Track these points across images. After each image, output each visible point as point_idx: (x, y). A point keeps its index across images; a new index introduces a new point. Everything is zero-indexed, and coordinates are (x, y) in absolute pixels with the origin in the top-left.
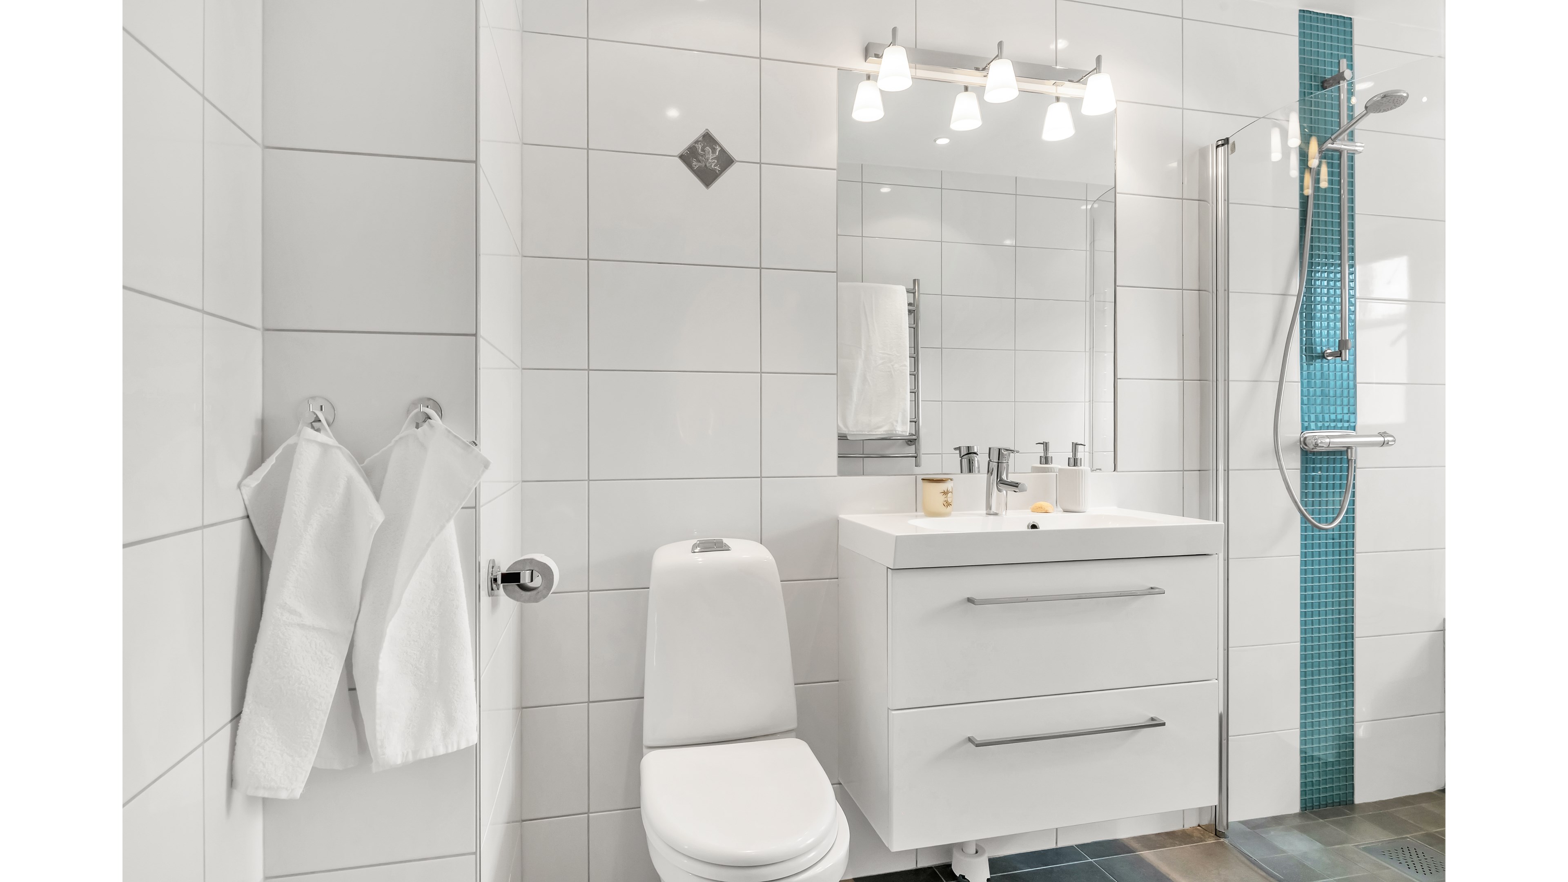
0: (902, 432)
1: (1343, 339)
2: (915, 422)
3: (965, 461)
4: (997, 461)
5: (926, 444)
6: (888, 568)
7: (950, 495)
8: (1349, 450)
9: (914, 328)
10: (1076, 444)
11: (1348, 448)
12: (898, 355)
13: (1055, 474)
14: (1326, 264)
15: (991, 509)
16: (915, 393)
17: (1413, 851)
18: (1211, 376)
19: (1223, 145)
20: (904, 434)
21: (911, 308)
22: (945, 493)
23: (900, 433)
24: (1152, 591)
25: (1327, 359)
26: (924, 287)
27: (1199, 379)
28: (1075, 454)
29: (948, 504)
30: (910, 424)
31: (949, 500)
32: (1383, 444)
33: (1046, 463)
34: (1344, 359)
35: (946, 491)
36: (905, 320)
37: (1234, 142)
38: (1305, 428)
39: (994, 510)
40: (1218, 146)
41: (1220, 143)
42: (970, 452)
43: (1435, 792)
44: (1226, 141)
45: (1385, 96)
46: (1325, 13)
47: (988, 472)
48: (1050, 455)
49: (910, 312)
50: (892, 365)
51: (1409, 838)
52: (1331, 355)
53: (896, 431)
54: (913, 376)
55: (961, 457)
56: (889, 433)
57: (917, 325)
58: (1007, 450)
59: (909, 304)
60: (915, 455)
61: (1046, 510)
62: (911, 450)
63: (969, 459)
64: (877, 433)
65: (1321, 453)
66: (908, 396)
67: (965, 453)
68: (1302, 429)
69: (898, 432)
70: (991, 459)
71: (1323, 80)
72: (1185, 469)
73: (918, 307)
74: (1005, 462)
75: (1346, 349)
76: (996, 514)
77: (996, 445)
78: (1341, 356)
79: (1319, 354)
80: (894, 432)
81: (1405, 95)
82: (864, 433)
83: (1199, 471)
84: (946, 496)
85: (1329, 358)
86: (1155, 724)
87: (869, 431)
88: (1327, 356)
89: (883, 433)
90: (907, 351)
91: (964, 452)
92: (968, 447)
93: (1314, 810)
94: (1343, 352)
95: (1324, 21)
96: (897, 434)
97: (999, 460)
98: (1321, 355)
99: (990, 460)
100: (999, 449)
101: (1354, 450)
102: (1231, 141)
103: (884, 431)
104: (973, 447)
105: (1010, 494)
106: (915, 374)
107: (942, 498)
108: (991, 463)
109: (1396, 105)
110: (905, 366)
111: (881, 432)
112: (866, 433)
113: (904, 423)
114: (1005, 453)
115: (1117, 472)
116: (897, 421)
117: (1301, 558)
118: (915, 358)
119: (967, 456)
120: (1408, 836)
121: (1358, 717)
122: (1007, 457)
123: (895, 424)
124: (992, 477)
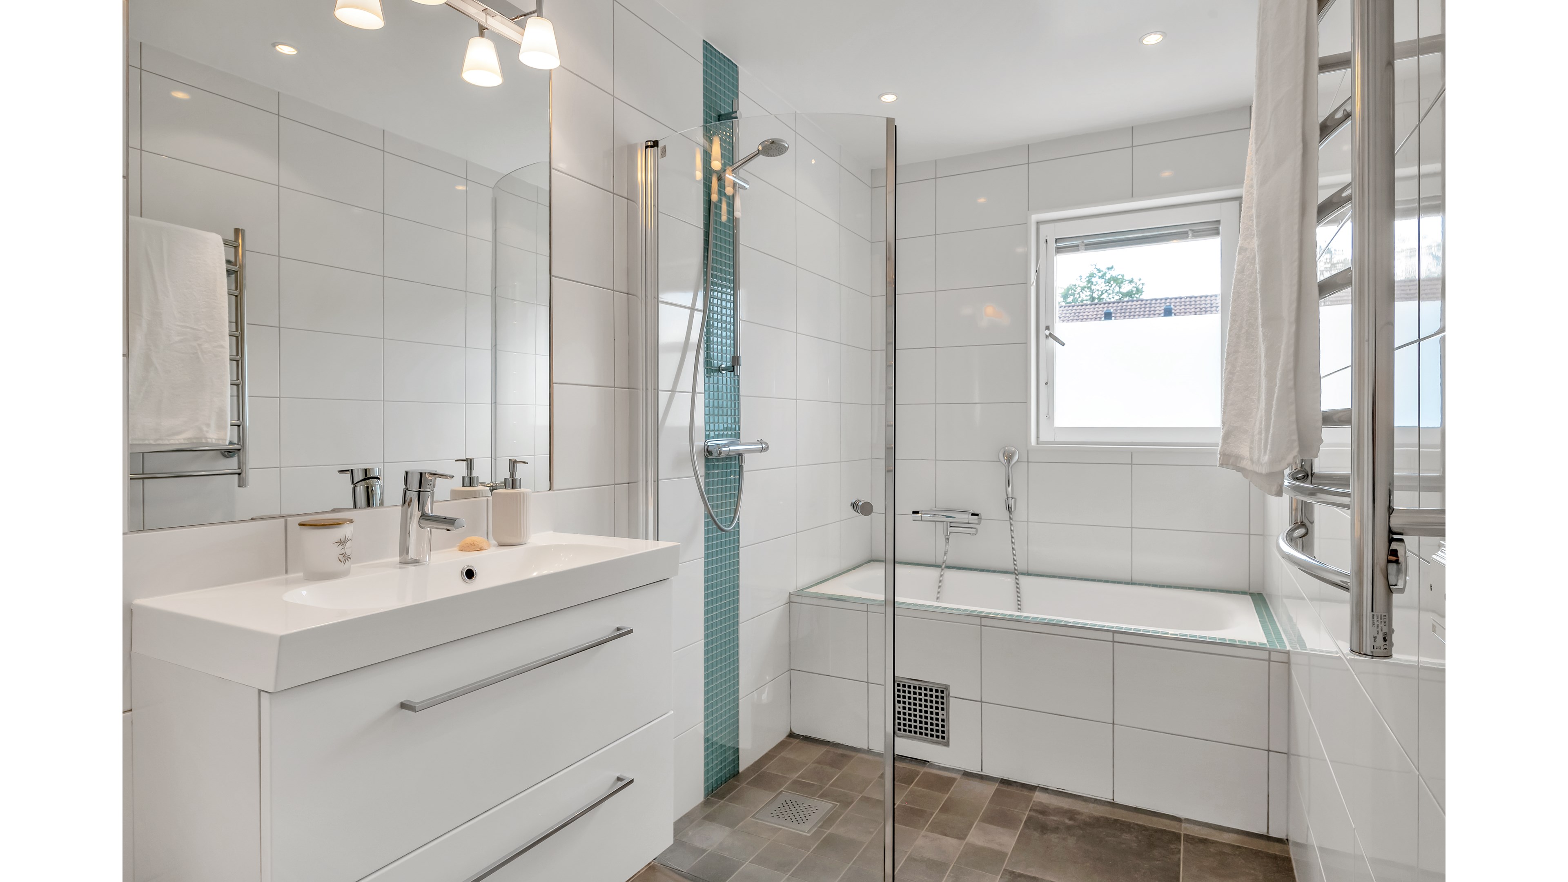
0: (218, 440)
1: (736, 355)
2: (239, 426)
3: (361, 490)
4: (417, 489)
5: (253, 456)
6: (260, 691)
7: (348, 544)
8: (740, 457)
9: (236, 296)
10: (515, 461)
11: (740, 455)
12: (210, 331)
13: (486, 498)
14: (721, 285)
15: (407, 553)
16: (238, 385)
17: (789, 803)
18: (641, 385)
19: (652, 147)
20: (221, 442)
21: (232, 267)
22: (342, 542)
23: (214, 441)
24: (621, 633)
25: (722, 373)
26: (251, 241)
27: (628, 387)
28: (513, 473)
29: (345, 558)
30: (230, 428)
31: (348, 552)
32: (762, 450)
33: (471, 485)
34: (736, 374)
35: (343, 539)
36: (222, 284)
37: (665, 146)
38: (708, 437)
39: (412, 555)
40: (647, 147)
41: (649, 144)
42: (368, 476)
43: (785, 739)
44: (655, 144)
45: (773, 142)
46: (721, 52)
47: (404, 502)
48: (475, 474)
49: (229, 272)
50: (200, 345)
51: (784, 791)
52: (726, 369)
53: (206, 438)
54: (235, 362)
55: (355, 484)
56: (195, 441)
57: (241, 292)
58: (431, 474)
59: (228, 262)
60: (239, 471)
61: (480, 547)
62: (232, 464)
63: (367, 487)
64: (172, 442)
65: (723, 459)
66: (228, 391)
67: (361, 478)
68: (706, 438)
69: (209, 441)
70: (408, 486)
71: (719, 114)
72: (616, 483)
73: (242, 267)
74: (428, 490)
75: (737, 365)
76: (416, 562)
77: (417, 467)
78: (733, 371)
79: (716, 367)
80: (204, 441)
81: (786, 145)
82: (147, 442)
83: (628, 483)
84: (343, 547)
85: (723, 372)
86: (624, 784)
87: (156, 440)
88: (723, 370)
89: (182, 441)
90: (225, 327)
91: (359, 476)
92: (366, 470)
93: (714, 792)
94: (735, 367)
95: (720, 60)
96: (207, 443)
97: (420, 487)
98: (718, 369)
99: (407, 489)
100: (421, 474)
101: (744, 456)
102: (660, 145)
103: (184, 439)
104: (373, 469)
105: (438, 533)
106: (238, 360)
107: (338, 550)
108: (408, 492)
109: (780, 153)
110: (222, 347)
111: (180, 440)
112: (152, 442)
113: (220, 427)
114: (430, 478)
115: (553, 491)
116: (208, 425)
117: (705, 560)
118: (238, 338)
119: (363, 482)
120: (782, 789)
121: (741, 694)
122: (432, 483)
123: (205, 429)
124: (410, 510)
